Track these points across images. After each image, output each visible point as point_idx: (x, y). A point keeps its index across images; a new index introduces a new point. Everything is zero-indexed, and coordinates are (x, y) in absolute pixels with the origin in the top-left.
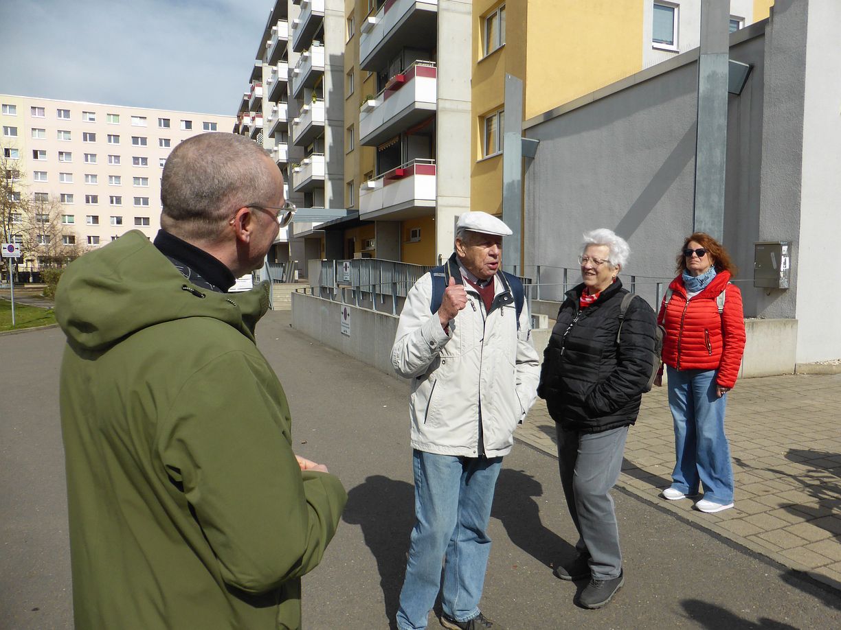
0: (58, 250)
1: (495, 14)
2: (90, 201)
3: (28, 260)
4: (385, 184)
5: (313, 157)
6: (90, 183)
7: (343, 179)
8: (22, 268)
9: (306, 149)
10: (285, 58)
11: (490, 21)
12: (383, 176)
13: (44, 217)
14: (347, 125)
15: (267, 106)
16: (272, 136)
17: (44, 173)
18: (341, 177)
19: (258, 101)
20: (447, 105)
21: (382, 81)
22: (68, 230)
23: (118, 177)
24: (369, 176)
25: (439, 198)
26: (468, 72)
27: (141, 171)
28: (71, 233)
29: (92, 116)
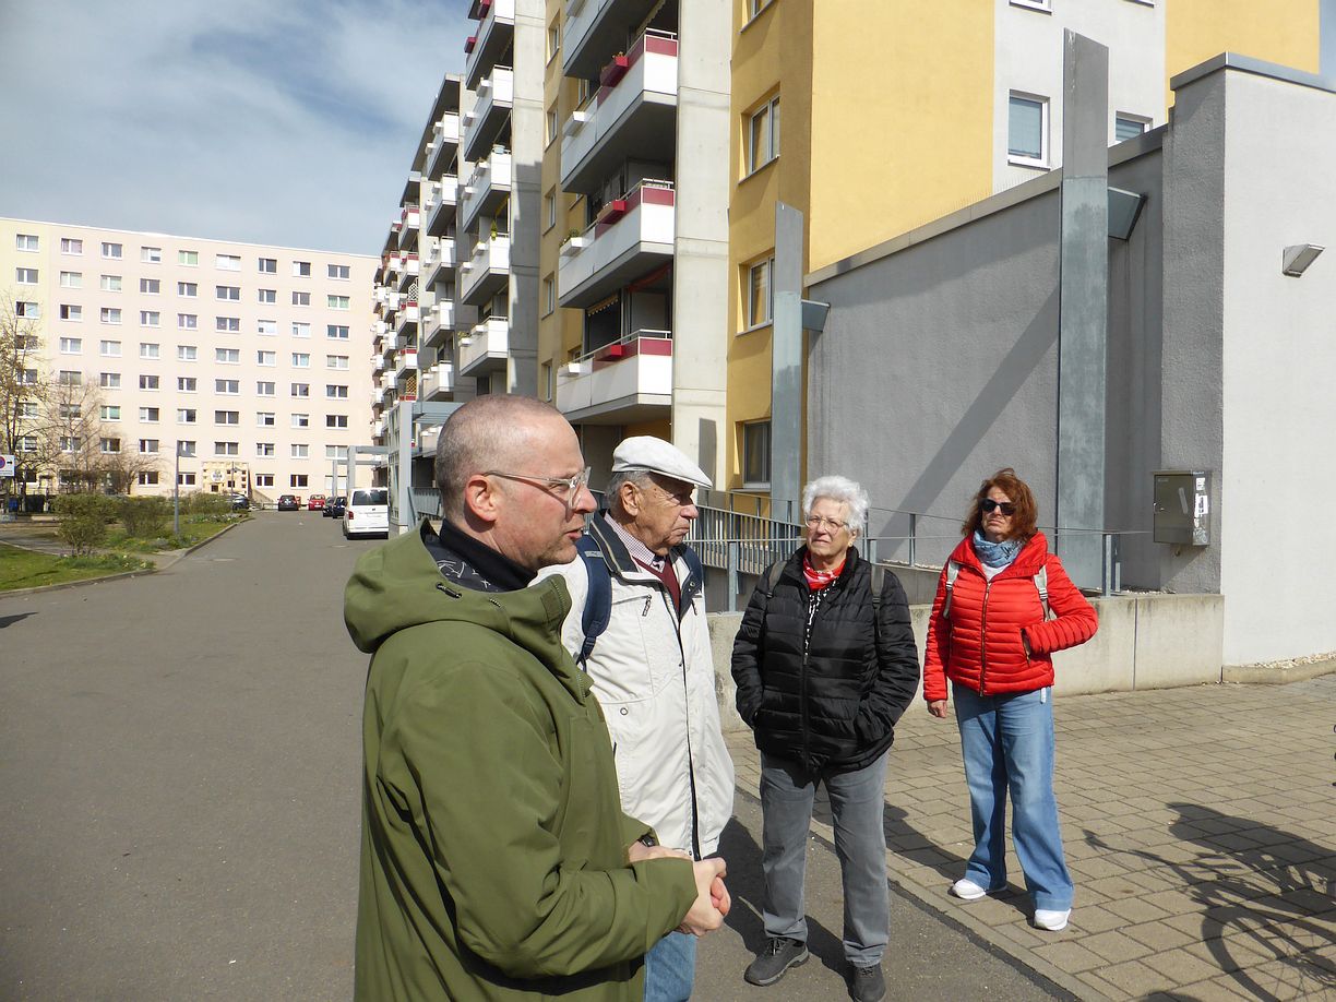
0: (92, 461)
1: (766, 110)
2: (147, 385)
3: (43, 477)
4: (595, 368)
5: (490, 321)
6: (148, 357)
7: (536, 358)
8: (32, 488)
9: (481, 309)
10: (453, 169)
11: (757, 120)
12: (592, 355)
13: (72, 409)
14: (544, 274)
15: (426, 242)
16: (430, 288)
17: (76, 341)
18: (532, 354)
19: (412, 236)
20: (691, 247)
21: (594, 207)
22: (110, 429)
23: (192, 349)
24: (574, 355)
25: (677, 391)
26: (723, 198)
27: (228, 339)
28: (115, 434)
29: (155, 254)
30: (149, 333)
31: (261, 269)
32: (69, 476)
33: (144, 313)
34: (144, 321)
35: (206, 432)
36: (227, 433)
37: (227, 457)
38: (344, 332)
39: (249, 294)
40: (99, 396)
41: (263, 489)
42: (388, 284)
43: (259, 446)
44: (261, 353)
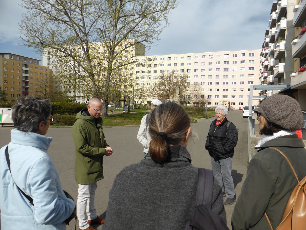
0: (199, 100)
2: (210, 84)
4: (298, 74)
5: (279, 64)
6: (210, 78)
13: (196, 90)
17: (197, 76)
18: (292, 71)
23: (218, 76)
27: (226, 73)
28: (203, 94)
29: (212, 56)
30: (210, 73)
31: (234, 56)
32: (194, 103)
33: (209, 69)
34: (209, 71)
35: (221, 93)
36: (225, 93)
37: (225, 99)
38: (253, 69)
39: (231, 62)
40: (200, 87)
41: (233, 106)
42: (262, 56)
43: (232, 96)
44: (233, 75)
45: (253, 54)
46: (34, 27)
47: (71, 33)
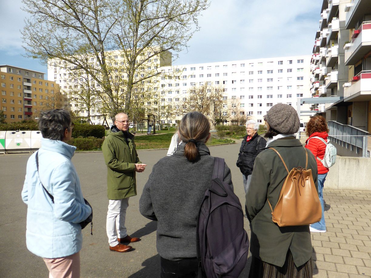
0: (238, 117)
2: (250, 98)
6: (251, 91)
13: (234, 105)
17: (235, 89)
18: (347, 80)
23: (261, 88)
27: (270, 84)
28: (243, 111)
30: (251, 85)
31: (279, 64)
32: (232, 121)
33: (250, 80)
34: (250, 82)
35: (265, 109)
38: (302, 78)
42: (313, 63)
44: (278, 87)
45: (302, 61)
46: (39, 34)
47: (83, 41)
